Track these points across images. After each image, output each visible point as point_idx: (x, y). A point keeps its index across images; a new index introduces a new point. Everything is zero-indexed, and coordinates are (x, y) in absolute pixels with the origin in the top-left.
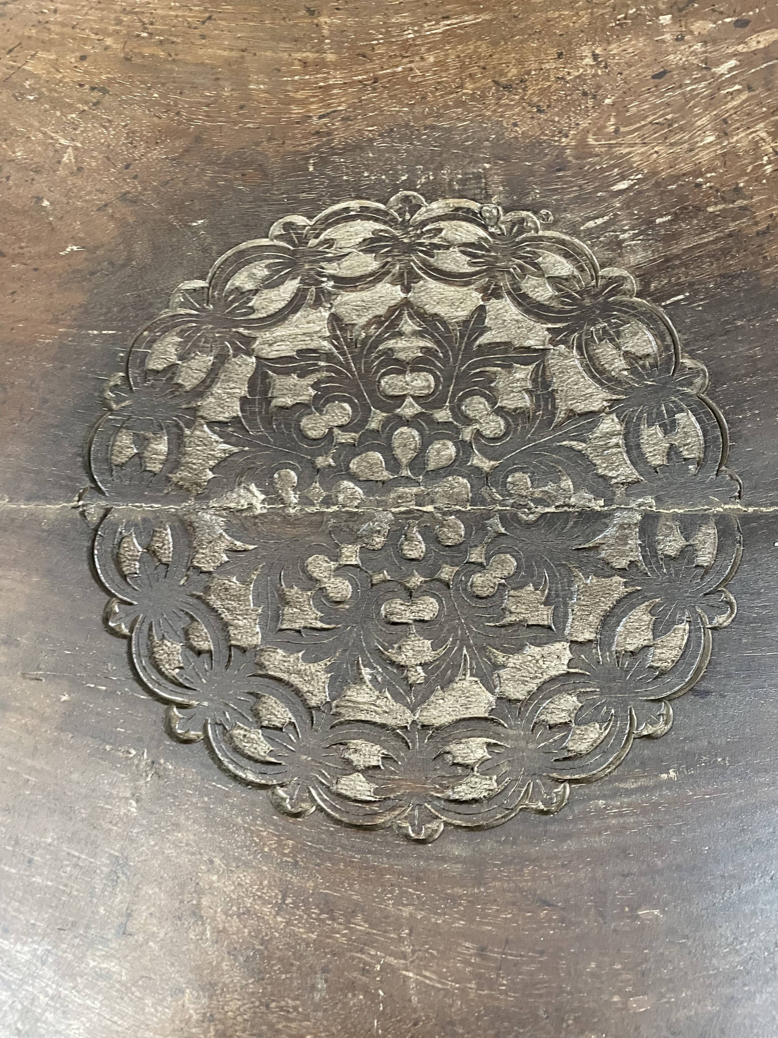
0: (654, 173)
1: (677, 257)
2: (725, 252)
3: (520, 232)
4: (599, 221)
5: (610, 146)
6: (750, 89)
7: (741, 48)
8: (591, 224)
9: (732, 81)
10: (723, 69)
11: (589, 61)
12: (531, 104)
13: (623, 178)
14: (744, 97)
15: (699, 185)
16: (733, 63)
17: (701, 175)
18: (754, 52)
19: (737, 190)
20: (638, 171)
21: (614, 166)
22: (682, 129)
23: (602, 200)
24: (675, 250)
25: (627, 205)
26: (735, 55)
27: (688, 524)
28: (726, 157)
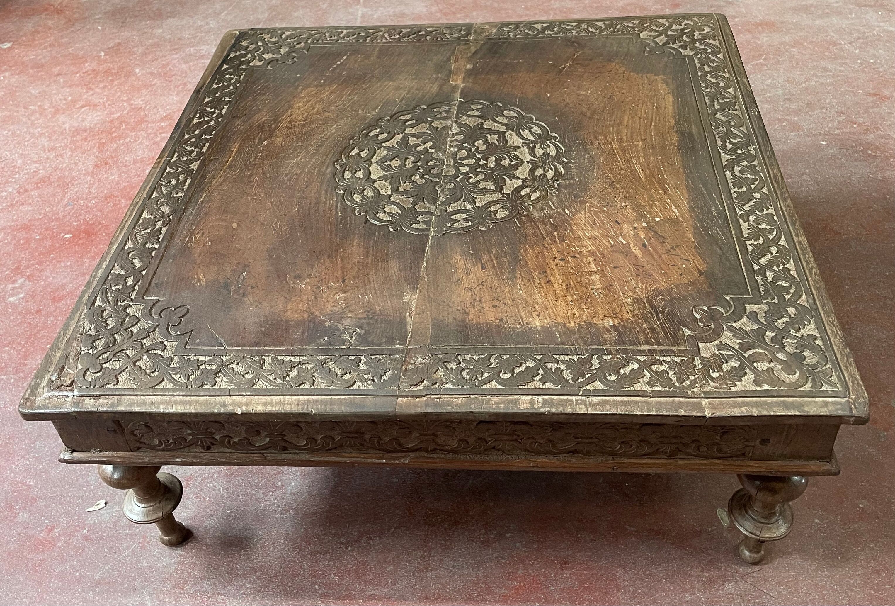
0: (572, 220)
1: (535, 224)
2: (537, 236)
3: (548, 187)
4: (552, 206)
5: (585, 209)
6: (612, 246)
7: (632, 245)
8: (551, 203)
9: (616, 241)
10: (621, 239)
11: (623, 204)
12: (603, 190)
13: (570, 212)
14: (608, 244)
15: (566, 230)
16: (624, 242)
17: (571, 231)
18: (630, 248)
19: (564, 240)
20: (573, 215)
21: (576, 209)
22: (592, 227)
23: (561, 206)
24: (539, 224)
25: (558, 212)
26: (629, 244)
27: (428, 223)
28: (579, 238)
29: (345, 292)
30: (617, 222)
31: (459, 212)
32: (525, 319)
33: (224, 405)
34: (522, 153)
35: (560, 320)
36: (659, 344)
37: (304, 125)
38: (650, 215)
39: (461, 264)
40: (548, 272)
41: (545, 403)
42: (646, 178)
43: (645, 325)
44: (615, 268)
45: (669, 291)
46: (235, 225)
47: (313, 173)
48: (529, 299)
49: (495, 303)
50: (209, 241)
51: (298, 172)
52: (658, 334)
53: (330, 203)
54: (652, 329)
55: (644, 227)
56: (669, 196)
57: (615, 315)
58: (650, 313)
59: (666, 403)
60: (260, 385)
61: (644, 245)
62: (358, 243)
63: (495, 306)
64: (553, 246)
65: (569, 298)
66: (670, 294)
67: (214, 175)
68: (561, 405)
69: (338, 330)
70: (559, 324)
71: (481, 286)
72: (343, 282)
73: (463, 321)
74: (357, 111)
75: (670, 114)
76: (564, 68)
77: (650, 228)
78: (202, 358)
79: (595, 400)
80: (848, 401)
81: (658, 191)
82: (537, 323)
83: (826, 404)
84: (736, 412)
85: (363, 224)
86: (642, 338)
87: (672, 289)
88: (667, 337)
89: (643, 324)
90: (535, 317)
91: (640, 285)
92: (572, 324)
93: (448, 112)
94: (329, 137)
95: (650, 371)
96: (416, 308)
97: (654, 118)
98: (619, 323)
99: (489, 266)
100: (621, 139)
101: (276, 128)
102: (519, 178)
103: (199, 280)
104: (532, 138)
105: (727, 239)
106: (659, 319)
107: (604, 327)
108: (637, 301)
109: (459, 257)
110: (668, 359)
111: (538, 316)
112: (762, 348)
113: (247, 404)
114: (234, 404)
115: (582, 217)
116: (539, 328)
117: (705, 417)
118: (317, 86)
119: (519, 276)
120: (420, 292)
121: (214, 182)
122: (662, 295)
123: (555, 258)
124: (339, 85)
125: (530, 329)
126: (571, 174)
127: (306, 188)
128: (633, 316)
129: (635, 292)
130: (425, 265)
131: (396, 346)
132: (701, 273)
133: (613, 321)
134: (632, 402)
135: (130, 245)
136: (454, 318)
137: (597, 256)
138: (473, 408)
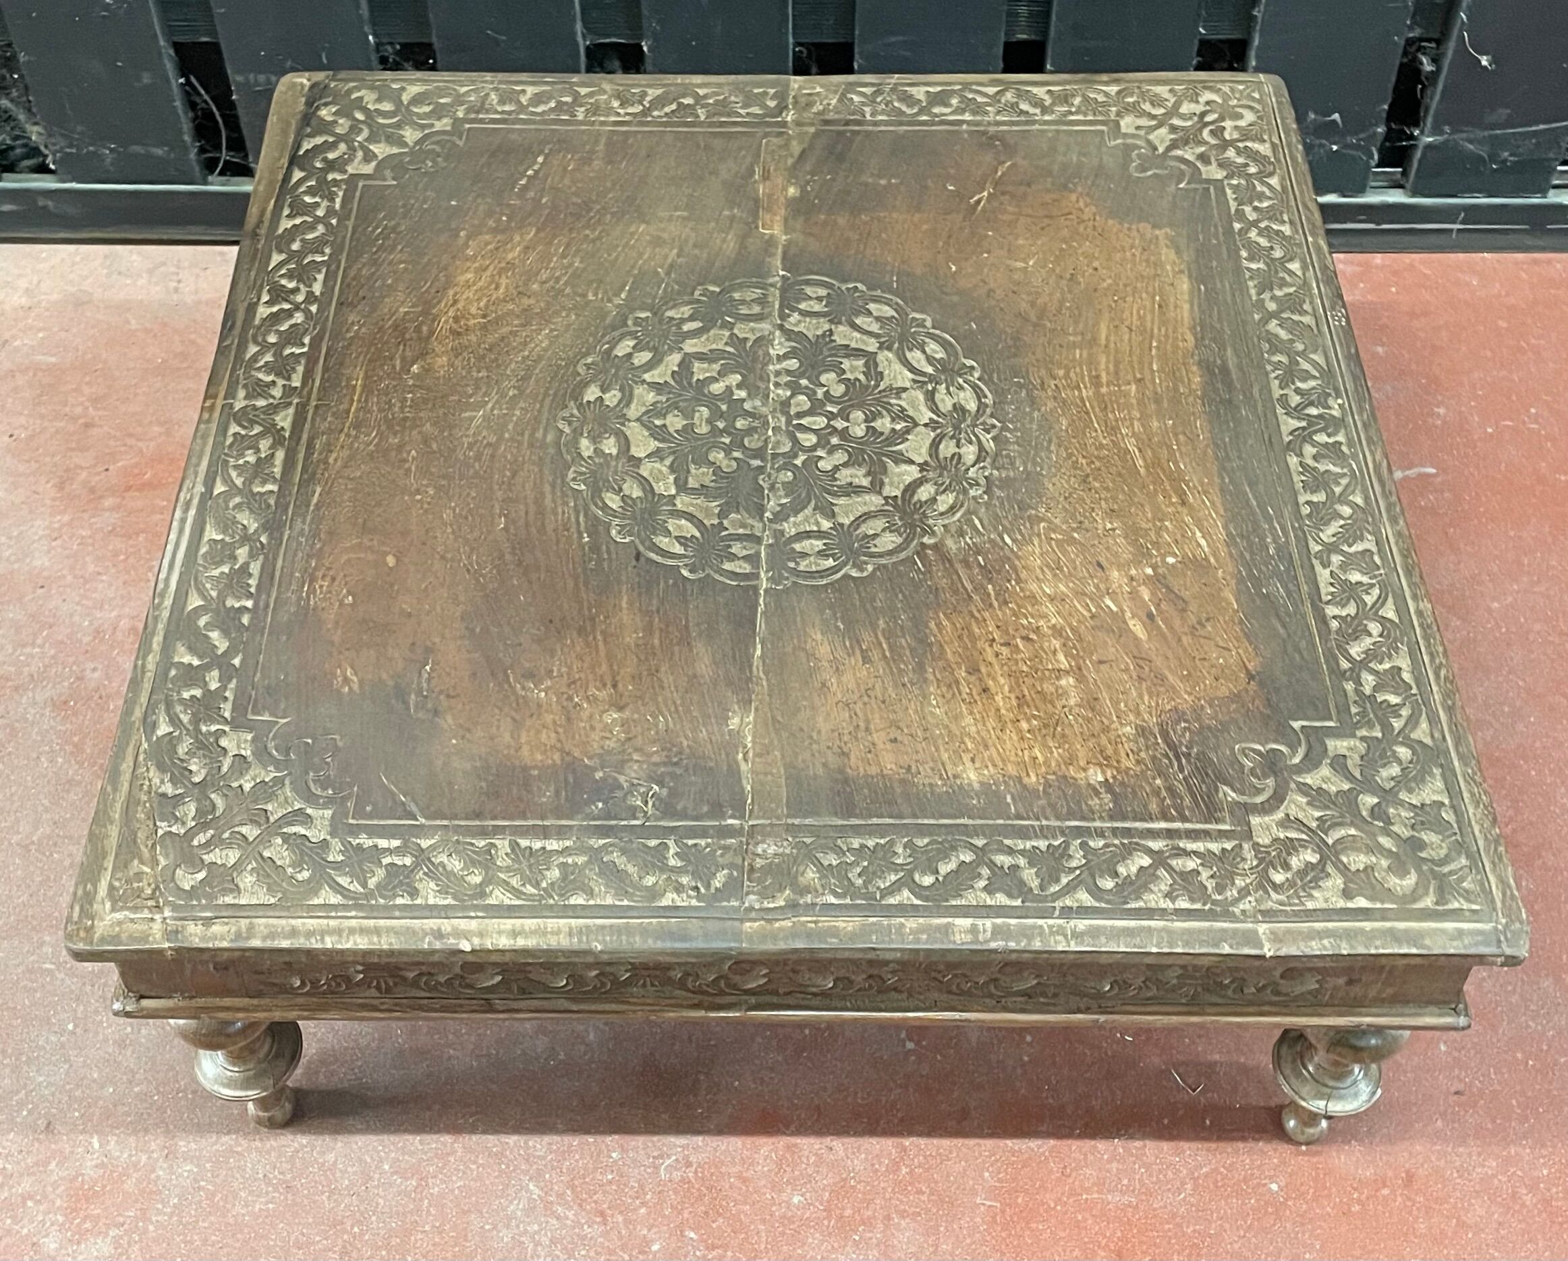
0: (1018, 558)
1: (952, 565)
2: (956, 592)
3: (969, 484)
4: (979, 527)
5: (1039, 535)
6: (1093, 617)
7: (1128, 615)
8: (977, 522)
9: (1099, 606)
10: (1108, 602)
11: (1109, 526)
12: (1070, 494)
13: (1013, 540)
14: (1085, 613)
15: (1009, 581)
16: (1114, 608)
17: (1017, 583)
18: (1125, 622)
19: (1006, 603)
20: (1020, 549)
21: (1022, 535)
22: (1055, 575)
23: (996, 529)
24: (958, 566)
25: (991, 541)
26: (1123, 611)
27: (753, 559)
28: (1032, 599)
29: (621, 709)
30: (1099, 565)
31: (808, 535)
32: (949, 767)
33: (439, 935)
34: (913, 403)
35: (1011, 770)
36: (1184, 819)
37: (484, 327)
38: (1158, 551)
39: (824, 650)
40: (983, 670)
41: (997, 932)
42: (1147, 467)
43: (1158, 782)
44: (1101, 662)
45: (1197, 711)
46: (391, 561)
47: (520, 443)
48: (953, 727)
49: (894, 733)
50: (349, 593)
51: (493, 439)
52: (1182, 798)
53: (564, 513)
54: (1171, 790)
55: (1148, 577)
56: (1192, 511)
57: (1104, 760)
58: (1167, 756)
59: (1200, 931)
60: (498, 896)
61: (1150, 616)
62: (631, 603)
63: (895, 740)
64: (987, 615)
65: (1024, 725)
66: (1198, 719)
67: (329, 444)
68: (1025, 936)
69: (620, 787)
70: (1010, 777)
71: (866, 699)
72: (615, 686)
73: (841, 771)
74: (584, 296)
75: (1186, 320)
76: (979, 202)
77: (1157, 580)
78: (383, 843)
79: (1082, 924)
80: (1496, 929)
81: (1170, 497)
82: (971, 776)
83: (1460, 933)
84: (1315, 948)
85: (634, 563)
86: (1154, 807)
87: (1202, 707)
88: (1198, 805)
89: (1154, 778)
90: (969, 764)
91: (1146, 698)
92: (1034, 779)
93: (762, 301)
94: (540, 358)
95: (1170, 869)
96: (753, 742)
97: (1156, 331)
98: (1114, 777)
99: (875, 655)
100: (1098, 377)
101: (432, 333)
102: (912, 462)
103: (346, 680)
104: (930, 370)
105: (1295, 605)
106: (1181, 769)
107: (1089, 785)
108: (1142, 731)
109: (819, 637)
110: (1199, 846)
111: (973, 760)
112: (1357, 828)
113: (481, 935)
114: (458, 934)
115: (1034, 555)
116: (976, 786)
117: (1262, 957)
118: (495, 231)
119: (931, 677)
120: (757, 709)
121: (331, 460)
122: (1185, 721)
123: (994, 640)
124: (538, 231)
125: (961, 787)
126: (1008, 456)
127: (513, 476)
128: (1138, 762)
129: (1138, 714)
130: (758, 652)
131: (730, 821)
132: (1251, 677)
133: (1103, 772)
134: (1142, 929)
135: (195, 602)
136: (825, 765)
137: (1068, 638)
138: (874, 941)
